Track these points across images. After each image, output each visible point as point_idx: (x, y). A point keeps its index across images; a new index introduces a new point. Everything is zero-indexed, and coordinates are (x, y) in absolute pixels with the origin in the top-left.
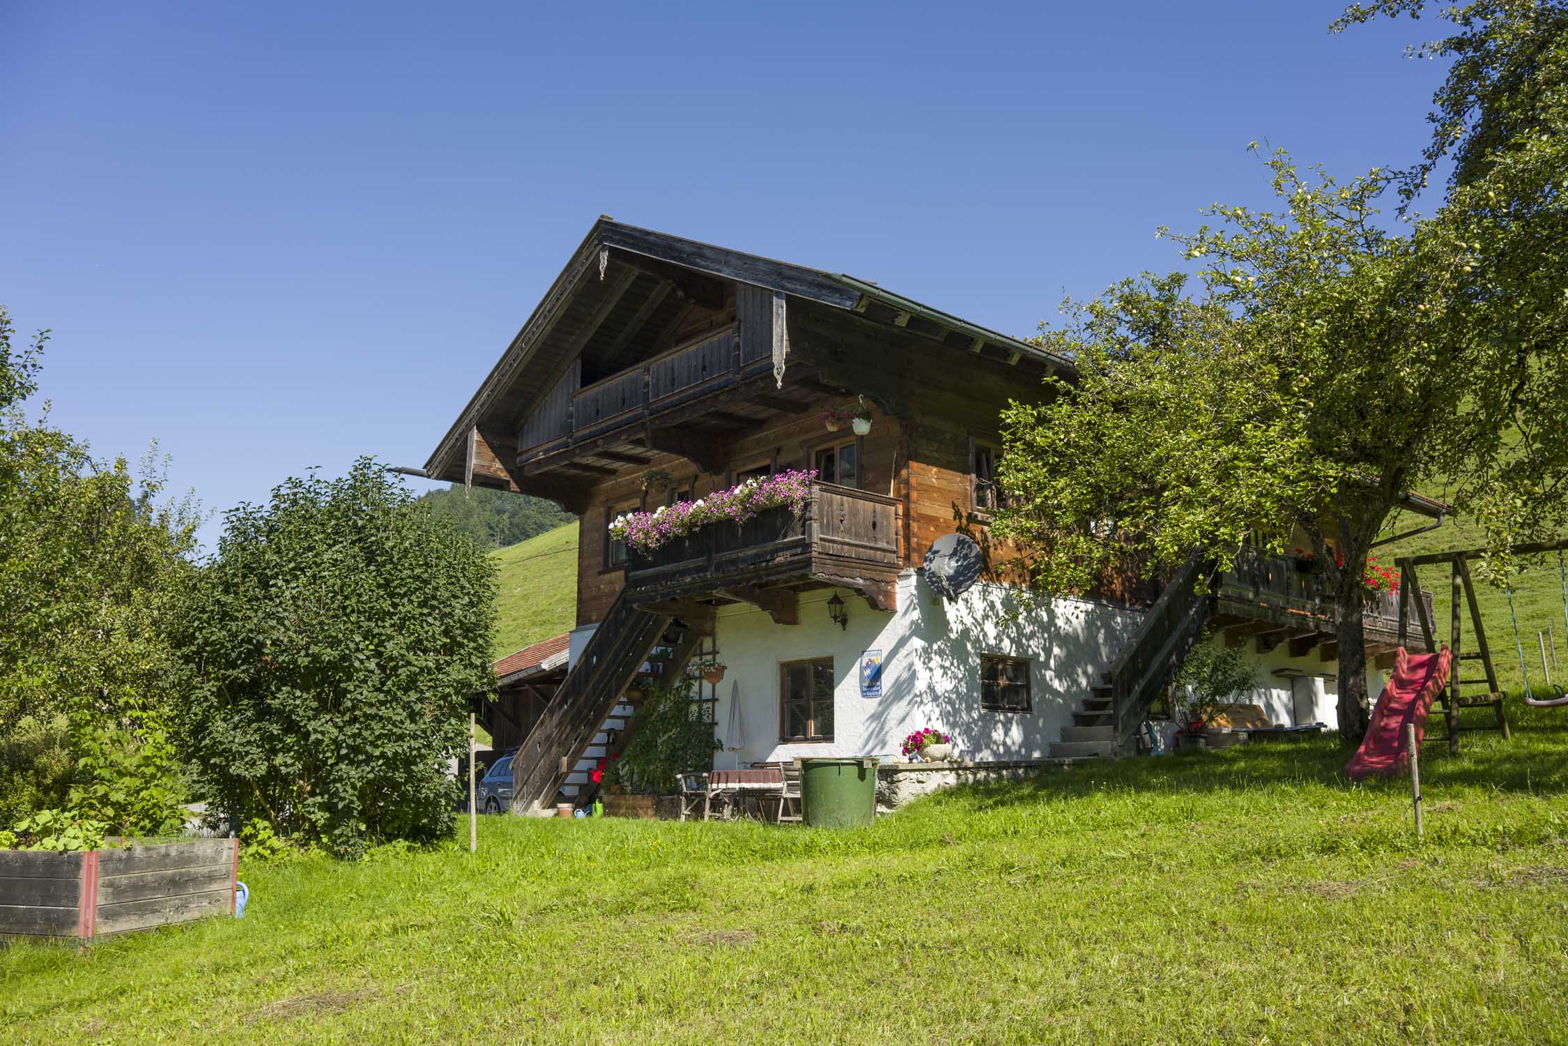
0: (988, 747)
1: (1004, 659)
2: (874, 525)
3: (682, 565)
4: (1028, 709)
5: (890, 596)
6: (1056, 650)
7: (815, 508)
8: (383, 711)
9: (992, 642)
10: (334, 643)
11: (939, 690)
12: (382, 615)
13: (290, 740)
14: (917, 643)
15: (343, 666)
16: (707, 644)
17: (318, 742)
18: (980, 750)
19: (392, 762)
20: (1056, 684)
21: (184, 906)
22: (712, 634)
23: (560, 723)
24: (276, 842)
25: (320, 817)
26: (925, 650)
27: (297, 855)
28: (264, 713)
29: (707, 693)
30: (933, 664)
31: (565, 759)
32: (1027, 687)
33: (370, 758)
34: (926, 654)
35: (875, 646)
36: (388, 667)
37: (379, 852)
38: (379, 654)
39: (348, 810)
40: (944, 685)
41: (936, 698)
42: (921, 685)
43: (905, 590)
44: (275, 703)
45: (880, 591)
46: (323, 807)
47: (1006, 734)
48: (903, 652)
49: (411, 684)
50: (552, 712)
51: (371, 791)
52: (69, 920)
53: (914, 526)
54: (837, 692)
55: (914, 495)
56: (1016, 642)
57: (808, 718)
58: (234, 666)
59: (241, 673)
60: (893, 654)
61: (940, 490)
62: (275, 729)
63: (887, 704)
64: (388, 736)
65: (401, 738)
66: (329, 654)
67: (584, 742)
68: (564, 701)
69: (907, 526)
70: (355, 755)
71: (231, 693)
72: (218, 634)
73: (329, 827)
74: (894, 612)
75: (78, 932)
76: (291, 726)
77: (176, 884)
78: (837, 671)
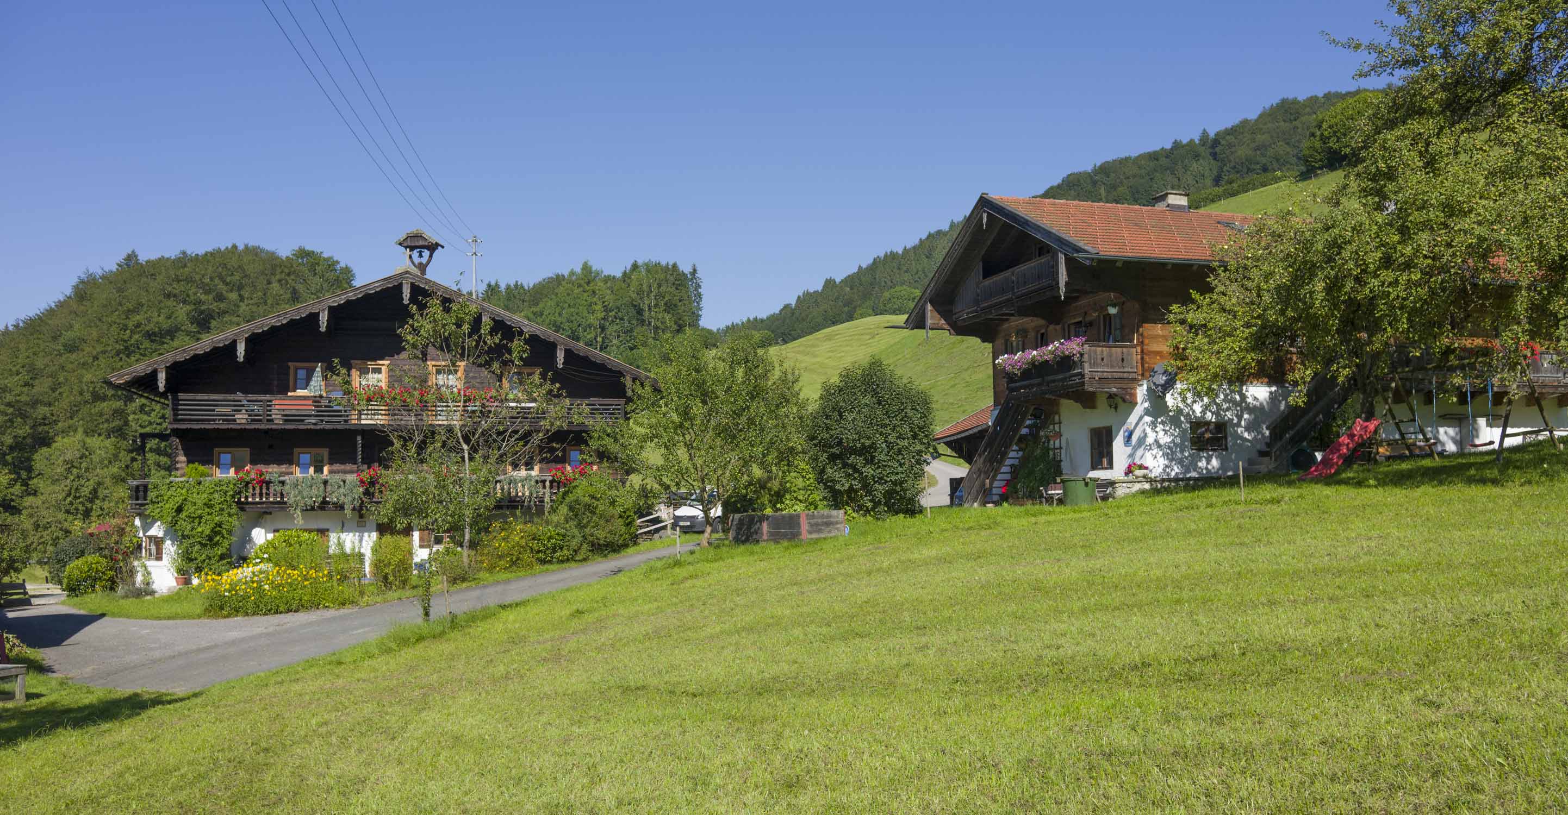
0: (1195, 470)
1: (1208, 423)
2: (1123, 360)
3: (1032, 382)
4: (1226, 449)
5: (1134, 396)
6: (1246, 416)
7: (1086, 356)
8: (890, 463)
9: (1199, 415)
10: (869, 438)
11: (1162, 442)
12: (886, 426)
13: (856, 475)
14: (1148, 419)
15: (873, 446)
16: (1057, 418)
17: (866, 476)
18: (1190, 472)
19: (895, 483)
20: (1246, 435)
21: (830, 532)
22: (1058, 413)
23: (984, 462)
24: (854, 515)
25: (870, 505)
26: (1153, 422)
27: (862, 519)
28: (845, 465)
29: (1057, 445)
30: (1157, 429)
31: (988, 481)
32: (1226, 438)
33: (886, 482)
34: (1154, 425)
35: (1129, 421)
36: (890, 446)
37: (893, 518)
38: (886, 441)
39: (880, 501)
40: (1165, 439)
41: (1159, 446)
42: (1150, 440)
43: (1141, 392)
44: (849, 461)
45: (1127, 393)
46: (870, 501)
47: (1208, 463)
48: (1141, 424)
49: (899, 452)
50: (980, 456)
51: (889, 494)
52: (799, 534)
53: (1147, 358)
54: (1114, 444)
55: (1146, 341)
56: (1217, 414)
57: (1103, 457)
58: (832, 447)
59: (836, 450)
60: (1137, 424)
61: (1163, 336)
62: (850, 471)
63: (1135, 449)
64: (892, 473)
65: (897, 473)
66: (868, 443)
67: (997, 471)
68: (985, 451)
69: (1142, 358)
70: (881, 480)
71: (833, 458)
72: (826, 436)
73: (873, 509)
74: (1136, 403)
75: (802, 537)
76: (856, 470)
77: (828, 524)
78: (1114, 434)
